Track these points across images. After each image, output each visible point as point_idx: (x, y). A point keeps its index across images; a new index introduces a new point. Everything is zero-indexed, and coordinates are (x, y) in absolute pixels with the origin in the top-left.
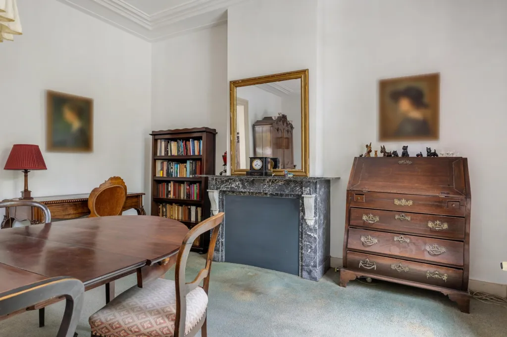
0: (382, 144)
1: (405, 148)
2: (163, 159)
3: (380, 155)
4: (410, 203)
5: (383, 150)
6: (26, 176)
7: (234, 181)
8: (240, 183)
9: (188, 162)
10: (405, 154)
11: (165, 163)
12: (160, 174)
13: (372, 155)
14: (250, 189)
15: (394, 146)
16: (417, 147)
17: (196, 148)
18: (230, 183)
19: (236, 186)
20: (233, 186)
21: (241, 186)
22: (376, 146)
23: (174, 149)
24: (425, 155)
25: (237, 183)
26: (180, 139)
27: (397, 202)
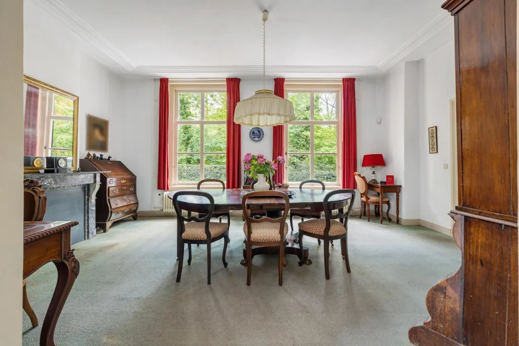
5: (94, 155)
7: (47, 178)
8: (52, 179)
14: (61, 184)
18: (42, 181)
19: (48, 183)
20: (45, 183)
21: (53, 182)
25: (50, 180)
27: (122, 182)
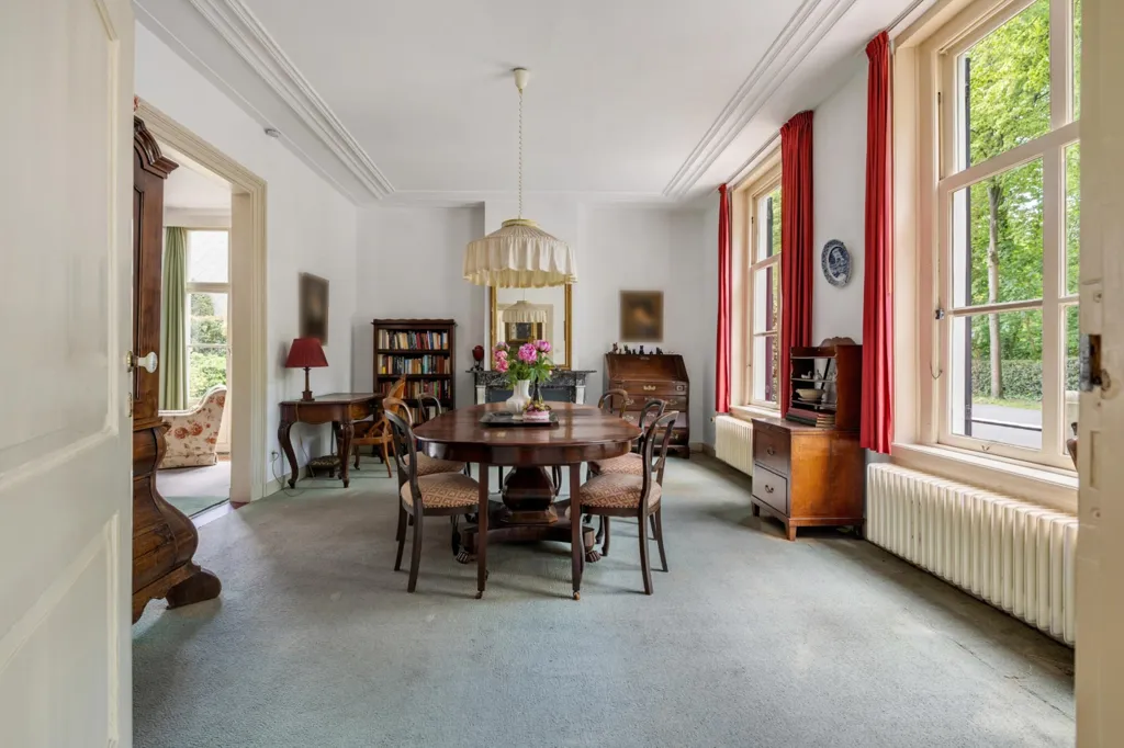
0: (626, 344)
1: (642, 347)
2: (386, 354)
3: (624, 352)
4: (654, 388)
5: (626, 348)
6: (307, 374)
9: (426, 357)
10: (641, 352)
11: (390, 359)
12: (382, 371)
13: (618, 352)
15: (634, 346)
16: (649, 347)
17: (436, 341)
22: (621, 346)
23: (403, 341)
24: (655, 353)
26: (413, 330)
27: (645, 388)
